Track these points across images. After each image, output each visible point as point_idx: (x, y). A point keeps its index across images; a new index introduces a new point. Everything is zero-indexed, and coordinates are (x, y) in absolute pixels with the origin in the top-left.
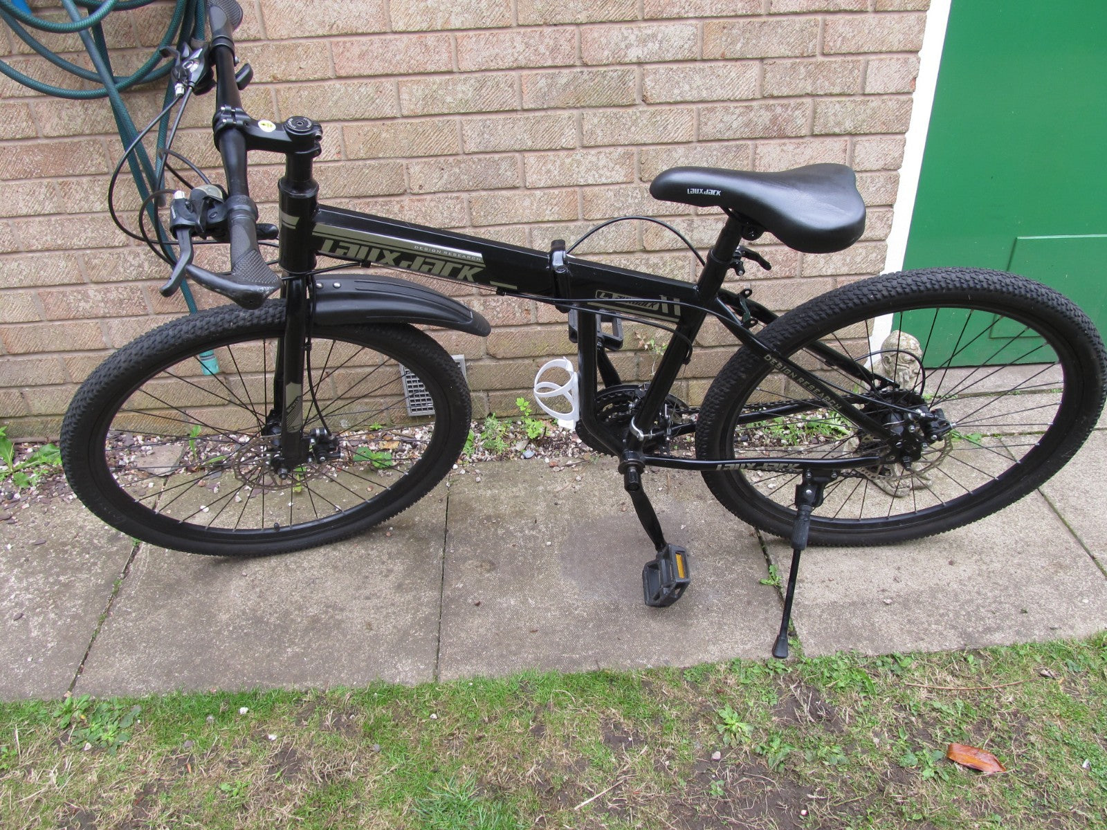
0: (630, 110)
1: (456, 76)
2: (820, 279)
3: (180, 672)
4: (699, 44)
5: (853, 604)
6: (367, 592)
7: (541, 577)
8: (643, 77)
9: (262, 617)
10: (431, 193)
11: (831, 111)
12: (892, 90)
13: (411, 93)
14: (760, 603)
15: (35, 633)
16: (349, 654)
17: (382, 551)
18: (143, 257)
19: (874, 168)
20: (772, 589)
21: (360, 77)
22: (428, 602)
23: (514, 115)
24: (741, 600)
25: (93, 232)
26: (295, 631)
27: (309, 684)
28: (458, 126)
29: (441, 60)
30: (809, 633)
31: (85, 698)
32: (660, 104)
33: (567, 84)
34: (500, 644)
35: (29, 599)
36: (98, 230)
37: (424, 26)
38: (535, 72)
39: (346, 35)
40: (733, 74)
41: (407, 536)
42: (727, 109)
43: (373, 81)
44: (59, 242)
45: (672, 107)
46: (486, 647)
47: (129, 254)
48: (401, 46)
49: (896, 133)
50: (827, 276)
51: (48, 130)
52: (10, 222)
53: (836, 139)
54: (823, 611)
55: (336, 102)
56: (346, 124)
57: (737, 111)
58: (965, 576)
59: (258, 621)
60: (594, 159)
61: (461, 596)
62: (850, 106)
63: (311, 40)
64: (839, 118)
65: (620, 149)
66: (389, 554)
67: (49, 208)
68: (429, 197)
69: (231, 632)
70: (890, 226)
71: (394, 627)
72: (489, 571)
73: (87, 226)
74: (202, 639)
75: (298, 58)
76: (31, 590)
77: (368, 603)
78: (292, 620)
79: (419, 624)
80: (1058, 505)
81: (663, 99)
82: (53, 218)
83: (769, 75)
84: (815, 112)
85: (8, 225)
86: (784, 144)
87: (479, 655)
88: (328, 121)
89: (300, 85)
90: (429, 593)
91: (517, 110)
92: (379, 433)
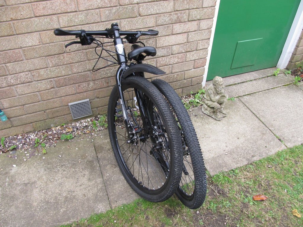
0: (135, 19)
1: (78, 13)
2: (191, 61)
5: (218, 156)
6: (79, 184)
8: (139, 8)
9: (48, 201)
10: (73, 52)
11: (193, 14)
12: (210, 6)
13: (63, 20)
16: (81, 207)
17: (79, 168)
19: (205, 29)
21: (44, 16)
22: (100, 183)
23: (99, 24)
26: (61, 203)
27: (72, 220)
29: (72, 8)
30: (210, 168)
32: (145, 16)
33: (115, 12)
34: (126, 192)
38: (104, 9)
39: (37, 1)
40: (166, 5)
41: (86, 161)
42: (164, 16)
43: (49, 17)
45: (149, 16)
46: (123, 194)
48: (58, 4)
49: (211, 18)
50: (193, 60)
53: (195, 21)
54: (211, 161)
55: (36, 25)
56: (41, 32)
57: (167, 16)
59: (48, 202)
61: (109, 178)
62: (199, 12)
63: (24, 4)
64: (196, 15)
66: (82, 169)
68: (73, 53)
69: (40, 209)
70: (209, 44)
71: (92, 194)
74: (31, 214)
75: (20, 11)
77: (81, 187)
78: (59, 200)
79: (100, 191)
80: (258, 116)
81: (145, 14)
83: (176, 4)
84: (189, 14)
86: (181, 24)
87: (121, 197)
88: (34, 32)
89: (22, 20)
90: (99, 179)
91: (99, 22)
92: (65, 126)
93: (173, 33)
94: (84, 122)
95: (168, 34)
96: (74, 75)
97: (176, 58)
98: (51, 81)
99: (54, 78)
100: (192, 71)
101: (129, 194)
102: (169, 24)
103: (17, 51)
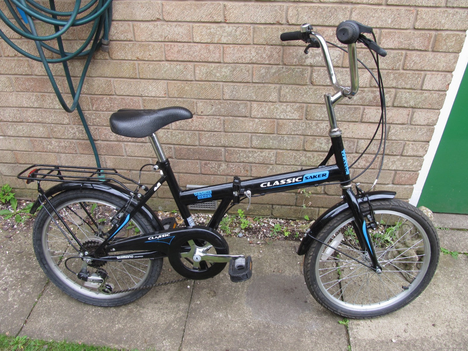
0: (304, 87)
1: (222, 65)
2: (389, 171)
3: (68, 330)
4: (342, 59)
5: (382, 342)
7: (236, 303)
8: (312, 72)
10: (206, 115)
11: (404, 96)
12: (436, 89)
13: (200, 70)
14: (337, 334)
15: (10, 300)
16: (143, 332)
17: (166, 278)
18: (76, 130)
19: (422, 124)
20: (343, 327)
21: (177, 61)
22: (183, 309)
23: (248, 84)
24: (328, 331)
25: (55, 117)
27: (123, 346)
28: (221, 87)
29: (216, 57)
31: (25, 337)
32: (319, 85)
33: (275, 73)
34: (211, 338)
35: (11, 281)
36: (57, 116)
37: (209, 41)
38: (260, 66)
39: (172, 42)
43: (183, 63)
44: (40, 120)
45: (325, 87)
46: (205, 339)
47: (70, 128)
48: (197, 49)
49: (436, 109)
50: (392, 170)
51: (36, 72)
52: (20, 109)
53: (405, 109)
54: (367, 344)
55: (165, 72)
56: (169, 81)
58: (440, 333)
60: (285, 108)
61: (198, 308)
62: (414, 95)
63: (156, 43)
64: (408, 100)
65: (298, 104)
67: (36, 105)
68: (205, 117)
70: (426, 151)
71: (165, 321)
72: (213, 296)
73: (52, 114)
75: (149, 50)
76: (13, 276)
79: (177, 321)
81: (321, 83)
82: (38, 110)
84: (396, 96)
85: (19, 111)
87: (201, 342)
88: (161, 79)
89: (149, 62)
90: (184, 304)
91: (250, 82)
92: (176, 214)
93: (364, 120)
94: (203, 217)
95: (354, 120)
96: (202, 147)
97: (364, 159)
98: (171, 148)
99: (174, 144)
100: (388, 187)
101: (213, 343)
102: (358, 105)
103: (135, 99)
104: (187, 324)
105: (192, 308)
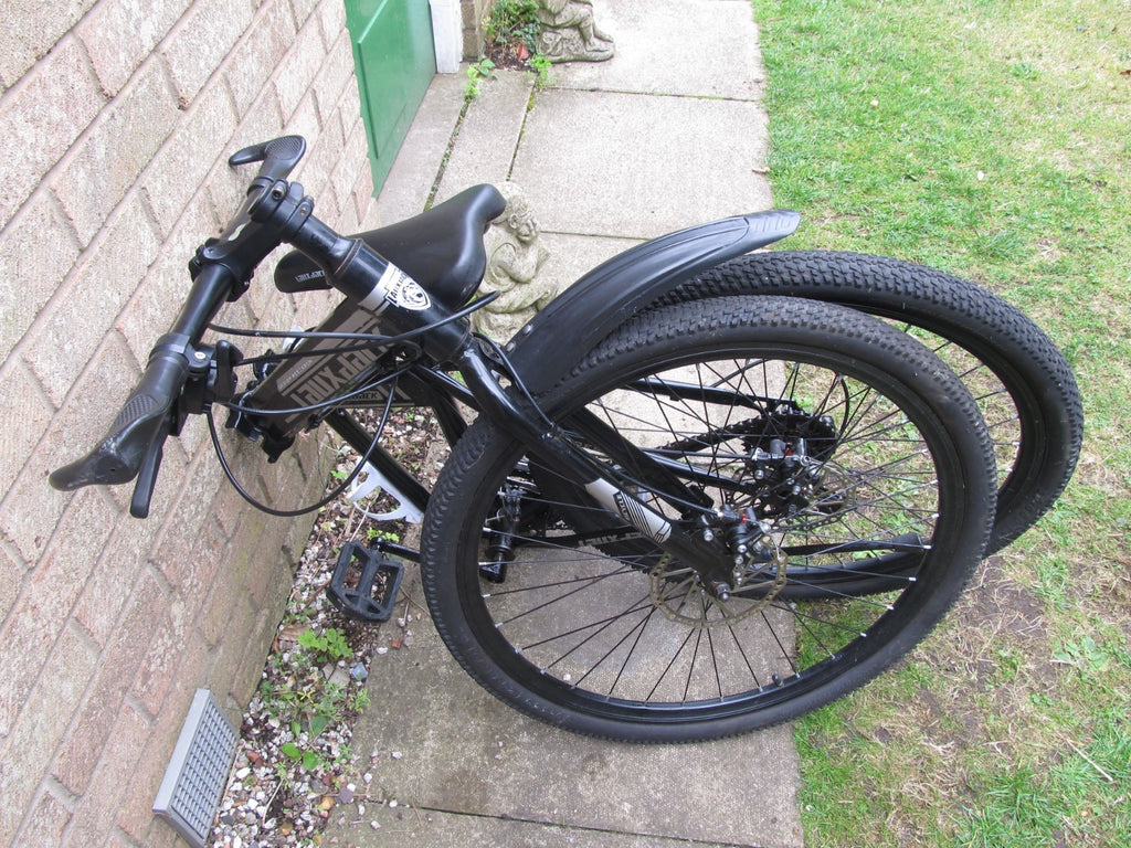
0: (178, 136)
8: (168, 68)
10: (53, 533)
19: (336, 37)
28: (27, 374)
32: (197, 96)
33: (108, 153)
38: (65, 166)
42: (242, 53)
45: (208, 92)
57: (249, 48)
61: (648, 807)
65: (193, 207)
68: (55, 544)
81: (197, 87)
86: (288, 61)
87: (758, 793)
93: (286, 120)
96: (109, 645)
98: (46, 801)
99: (46, 771)
101: (757, 760)
102: (264, 84)
104: (706, 839)
105: (649, 825)
